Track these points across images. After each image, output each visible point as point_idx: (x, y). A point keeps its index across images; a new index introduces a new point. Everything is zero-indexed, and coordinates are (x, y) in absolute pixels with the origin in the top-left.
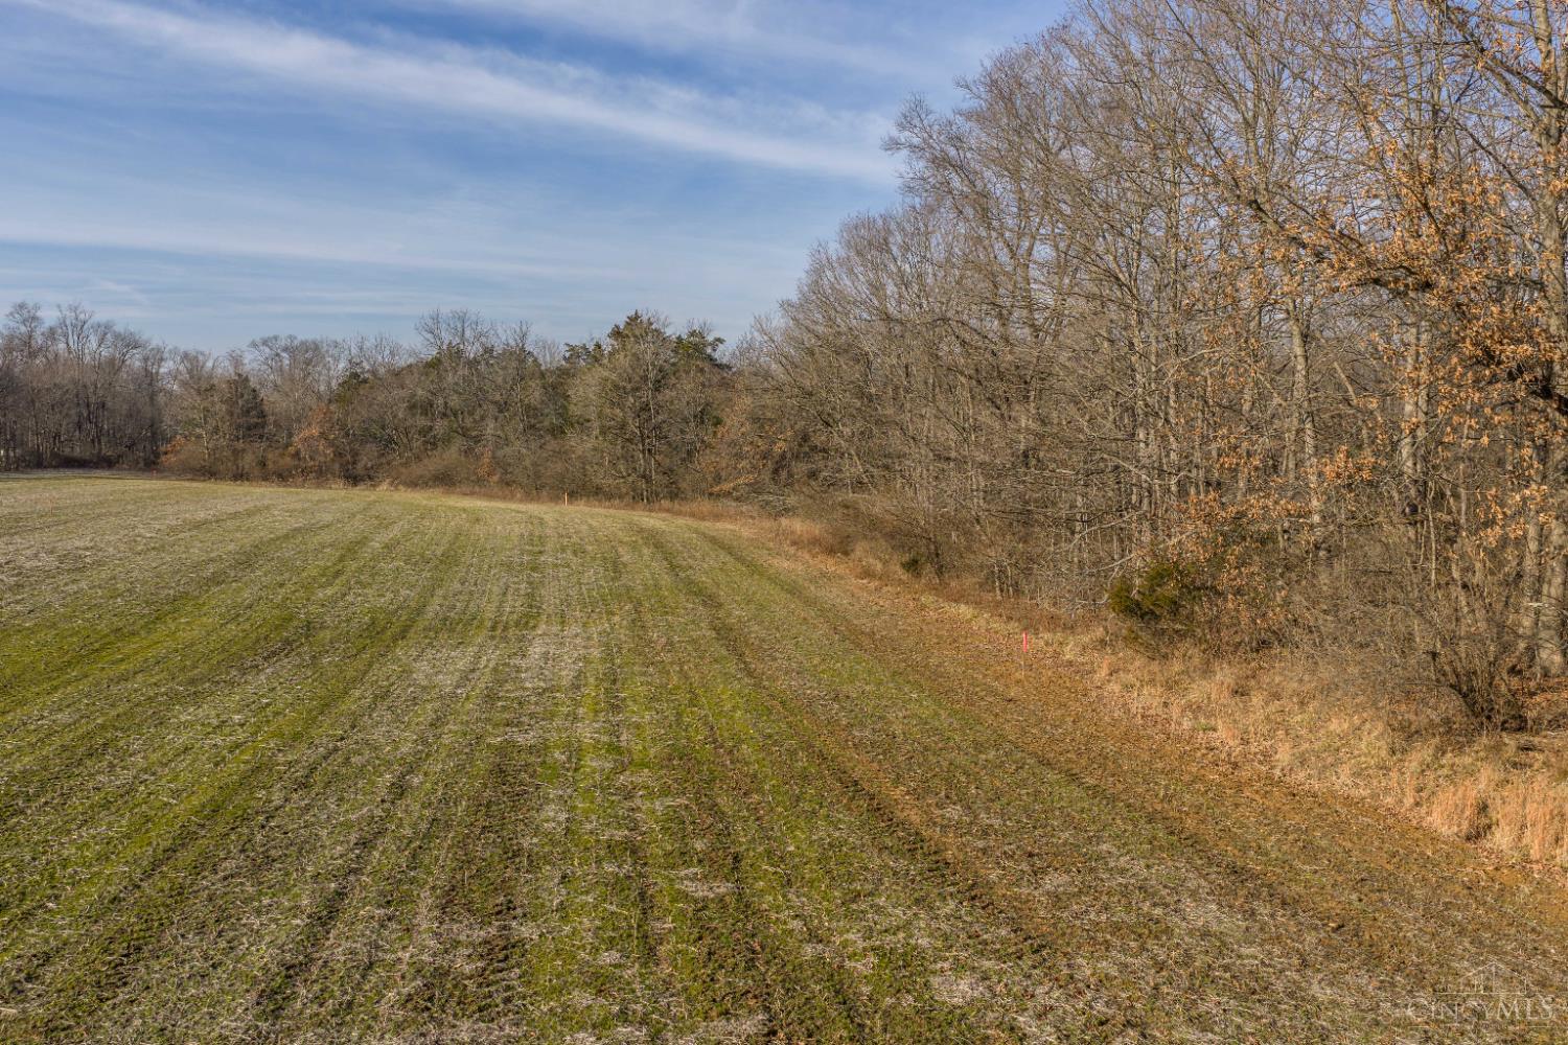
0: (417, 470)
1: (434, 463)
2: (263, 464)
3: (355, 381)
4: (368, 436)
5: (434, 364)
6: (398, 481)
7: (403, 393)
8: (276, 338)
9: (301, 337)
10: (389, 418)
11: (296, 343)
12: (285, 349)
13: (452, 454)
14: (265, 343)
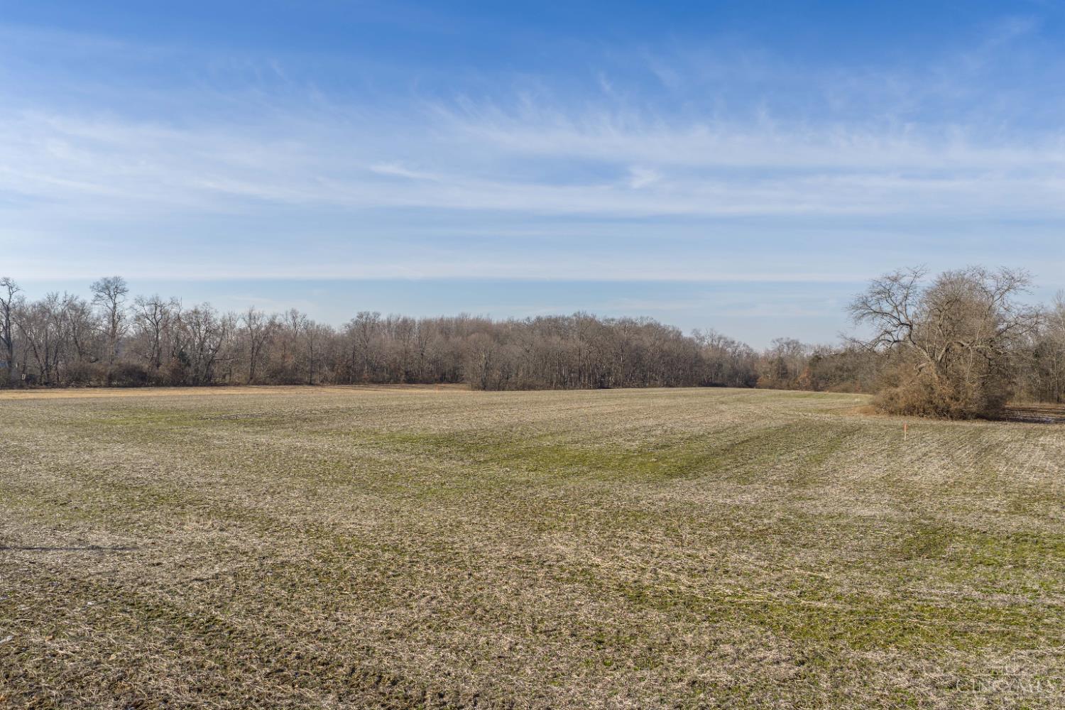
0: (837, 388)
1: (843, 386)
2: (788, 386)
3: (817, 359)
4: (821, 378)
5: (844, 355)
6: (831, 391)
7: (835, 364)
8: (782, 339)
9: (792, 338)
10: (829, 372)
11: (789, 341)
12: (785, 343)
13: (848, 383)
14: (777, 341)
